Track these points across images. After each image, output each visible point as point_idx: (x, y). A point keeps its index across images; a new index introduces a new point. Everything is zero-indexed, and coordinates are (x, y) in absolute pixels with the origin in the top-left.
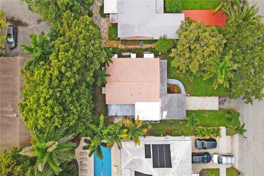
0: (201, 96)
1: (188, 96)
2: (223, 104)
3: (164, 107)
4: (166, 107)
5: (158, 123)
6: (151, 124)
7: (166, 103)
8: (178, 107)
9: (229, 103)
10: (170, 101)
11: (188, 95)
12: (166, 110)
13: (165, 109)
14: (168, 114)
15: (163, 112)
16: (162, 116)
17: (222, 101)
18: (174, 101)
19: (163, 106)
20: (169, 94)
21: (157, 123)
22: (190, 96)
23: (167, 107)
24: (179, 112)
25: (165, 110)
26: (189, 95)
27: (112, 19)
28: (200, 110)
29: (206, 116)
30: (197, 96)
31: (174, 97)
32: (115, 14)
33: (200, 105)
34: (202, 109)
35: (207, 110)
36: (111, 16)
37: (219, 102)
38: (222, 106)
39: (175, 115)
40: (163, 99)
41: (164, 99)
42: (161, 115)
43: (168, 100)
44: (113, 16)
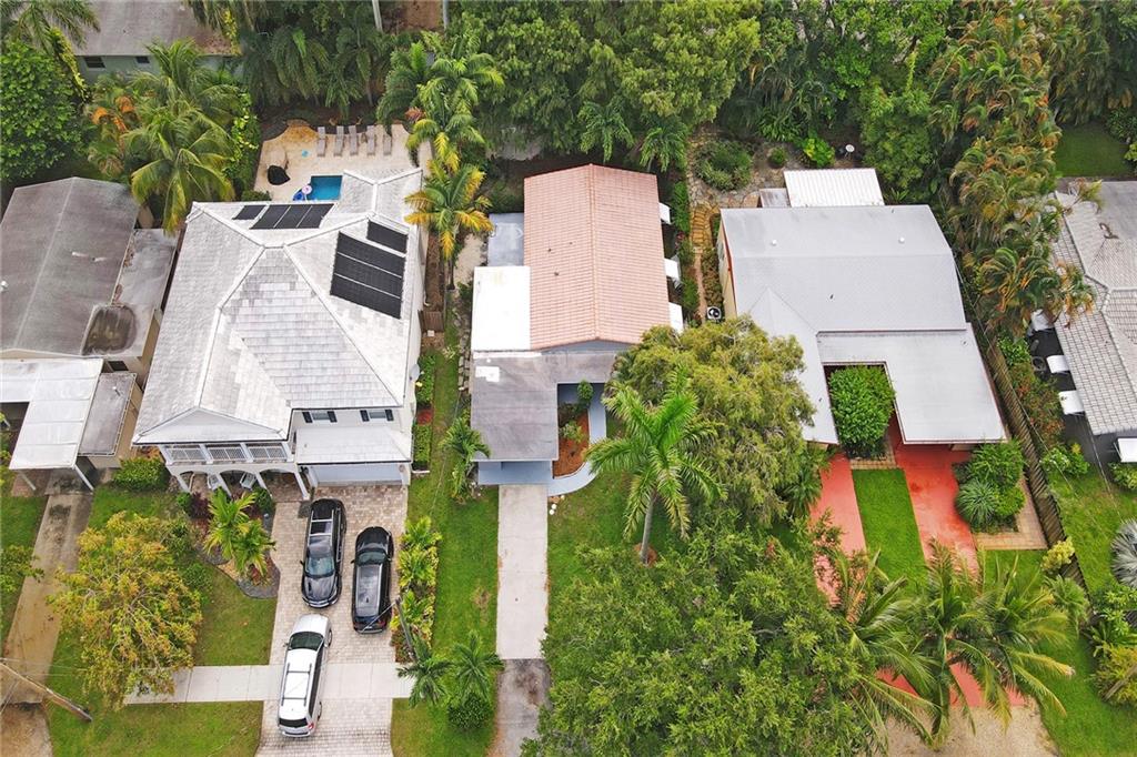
0: (550, 570)
1: (549, 508)
2: (519, 684)
3: (513, 372)
4: (514, 377)
6: (457, 358)
7: (528, 379)
8: (513, 426)
9: (524, 717)
10: (536, 396)
11: (554, 506)
12: (505, 380)
13: (508, 375)
14: (492, 385)
15: (497, 369)
16: (483, 363)
17: (533, 676)
18: (532, 410)
19: (516, 367)
20: (555, 389)
21: (461, 379)
22: (550, 517)
23: (513, 383)
24: (496, 429)
25: (505, 373)
26: (552, 512)
27: (770, 196)
28: (496, 567)
30: (548, 551)
32: (789, 204)
33: (517, 565)
34: (503, 573)
35: (499, 600)
36: (779, 191)
37: (526, 661)
38: (509, 677)
39: (485, 415)
40: (538, 367)
41: (539, 370)
42: (489, 361)
43: (537, 387)
44: (782, 199)
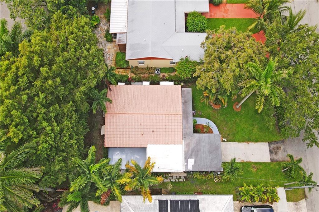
0: (243, 142)
1: (224, 141)
2: (276, 153)
3: (190, 152)
4: (192, 152)
5: (182, 180)
6: (172, 182)
7: (192, 146)
8: (210, 153)
9: (285, 152)
10: (198, 143)
11: (224, 139)
12: (193, 157)
13: (191, 155)
14: (195, 162)
15: (189, 160)
16: (186, 166)
17: (273, 148)
18: (204, 144)
19: (188, 151)
20: (196, 134)
21: (180, 180)
23: (194, 152)
24: (211, 160)
25: (191, 157)
26: (226, 140)
27: (120, 40)
28: (244, 162)
29: (254, 170)
30: (237, 142)
31: (204, 138)
32: (124, 33)
33: (243, 154)
34: (246, 160)
35: (254, 161)
36: (118, 36)
37: (270, 151)
38: (275, 157)
39: (207, 165)
40: (188, 141)
42: (186, 164)
43: (196, 142)
44: (121, 35)
